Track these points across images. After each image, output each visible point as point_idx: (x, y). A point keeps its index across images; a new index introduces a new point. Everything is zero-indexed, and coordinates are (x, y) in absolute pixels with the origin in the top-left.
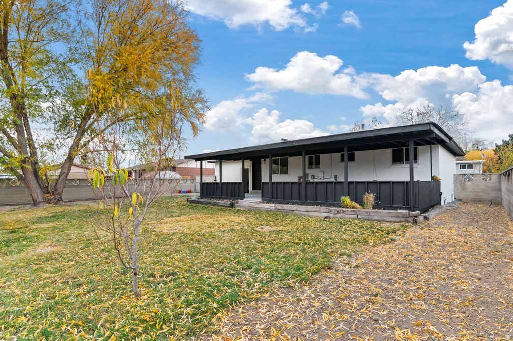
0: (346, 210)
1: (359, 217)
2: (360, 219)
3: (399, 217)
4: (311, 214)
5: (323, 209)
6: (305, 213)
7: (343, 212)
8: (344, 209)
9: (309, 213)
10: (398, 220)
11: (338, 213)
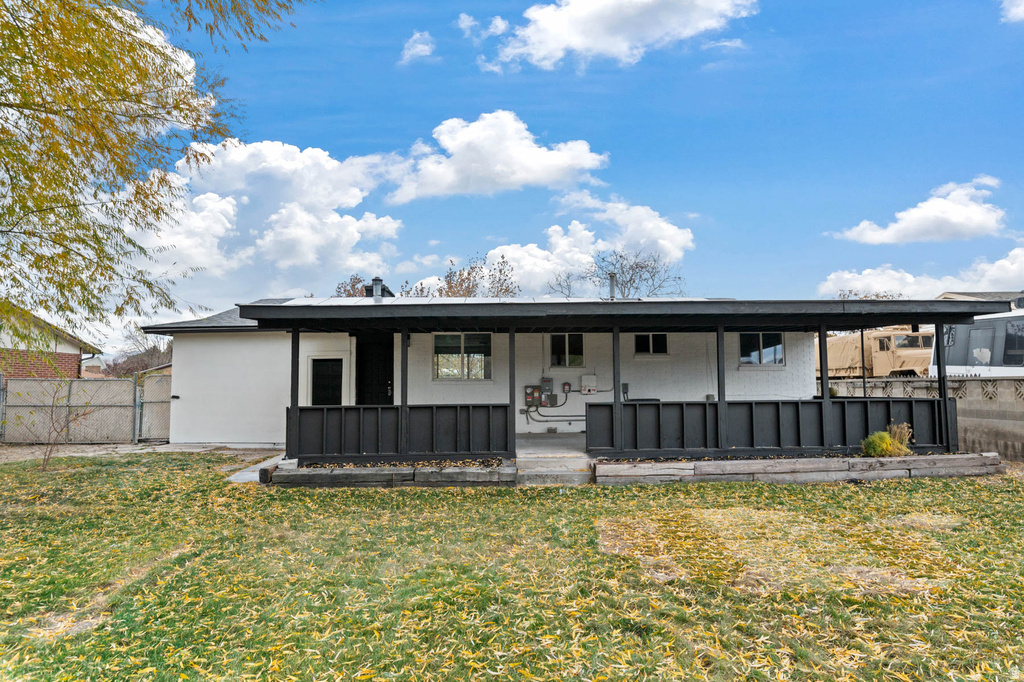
0: (890, 459)
1: (913, 472)
2: (915, 476)
3: (985, 465)
4: (801, 477)
5: (835, 462)
6: (788, 477)
7: (882, 464)
8: (881, 459)
9: (798, 475)
10: (984, 470)
11: (871, 467)
